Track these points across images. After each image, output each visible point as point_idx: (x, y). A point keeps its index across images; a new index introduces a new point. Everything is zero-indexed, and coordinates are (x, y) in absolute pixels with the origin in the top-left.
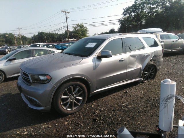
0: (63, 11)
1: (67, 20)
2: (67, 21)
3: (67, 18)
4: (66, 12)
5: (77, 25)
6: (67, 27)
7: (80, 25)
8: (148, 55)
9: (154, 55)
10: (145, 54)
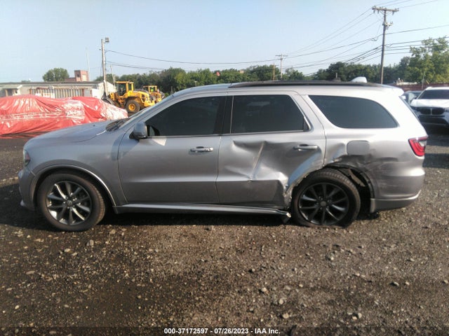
0: (378, 7)
1: (384, 30)
2: (384, 34)
3: (385, 27)
4: (385, 10)
5: (426, 42)
6: (383, 51)
7: (436, 42)
8: (313, 150)
9: (346, 154)
10: (298, 146)
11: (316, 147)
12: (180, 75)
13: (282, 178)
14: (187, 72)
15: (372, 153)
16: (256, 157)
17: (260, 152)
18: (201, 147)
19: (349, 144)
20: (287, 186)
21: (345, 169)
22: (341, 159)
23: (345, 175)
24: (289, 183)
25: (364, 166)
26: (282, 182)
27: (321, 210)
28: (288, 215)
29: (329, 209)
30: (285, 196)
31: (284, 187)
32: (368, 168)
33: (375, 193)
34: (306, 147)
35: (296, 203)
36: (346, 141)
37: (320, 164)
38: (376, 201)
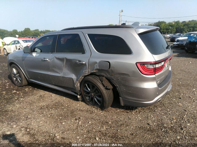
8: (83, 64)
9: (98, 68)
10: (78, 61)
11: (84, 63)
12: (163, 24)
13: (74, 77)
14: (167, 23)
15: (112, 69)
16: (64, 65)
17: (65, 63)
18: (45, 58)
19: (99, 62)
20: (76, 82)
21: (102, 77)
22: (97, 71)
23: (100, 80)
24: (77, 80)
25: (111, 77)
26: (73, 79)
27: (93, 98)
28: (79, 97)
29: (95, 97)
30: (76, 87)
31: (75, 82)
32: (113, 78)
33: (121, 94)
34: (80, 62)
35: (82, 91)
36: (98, 61)
37: (87, 72)
38: (122, 99)
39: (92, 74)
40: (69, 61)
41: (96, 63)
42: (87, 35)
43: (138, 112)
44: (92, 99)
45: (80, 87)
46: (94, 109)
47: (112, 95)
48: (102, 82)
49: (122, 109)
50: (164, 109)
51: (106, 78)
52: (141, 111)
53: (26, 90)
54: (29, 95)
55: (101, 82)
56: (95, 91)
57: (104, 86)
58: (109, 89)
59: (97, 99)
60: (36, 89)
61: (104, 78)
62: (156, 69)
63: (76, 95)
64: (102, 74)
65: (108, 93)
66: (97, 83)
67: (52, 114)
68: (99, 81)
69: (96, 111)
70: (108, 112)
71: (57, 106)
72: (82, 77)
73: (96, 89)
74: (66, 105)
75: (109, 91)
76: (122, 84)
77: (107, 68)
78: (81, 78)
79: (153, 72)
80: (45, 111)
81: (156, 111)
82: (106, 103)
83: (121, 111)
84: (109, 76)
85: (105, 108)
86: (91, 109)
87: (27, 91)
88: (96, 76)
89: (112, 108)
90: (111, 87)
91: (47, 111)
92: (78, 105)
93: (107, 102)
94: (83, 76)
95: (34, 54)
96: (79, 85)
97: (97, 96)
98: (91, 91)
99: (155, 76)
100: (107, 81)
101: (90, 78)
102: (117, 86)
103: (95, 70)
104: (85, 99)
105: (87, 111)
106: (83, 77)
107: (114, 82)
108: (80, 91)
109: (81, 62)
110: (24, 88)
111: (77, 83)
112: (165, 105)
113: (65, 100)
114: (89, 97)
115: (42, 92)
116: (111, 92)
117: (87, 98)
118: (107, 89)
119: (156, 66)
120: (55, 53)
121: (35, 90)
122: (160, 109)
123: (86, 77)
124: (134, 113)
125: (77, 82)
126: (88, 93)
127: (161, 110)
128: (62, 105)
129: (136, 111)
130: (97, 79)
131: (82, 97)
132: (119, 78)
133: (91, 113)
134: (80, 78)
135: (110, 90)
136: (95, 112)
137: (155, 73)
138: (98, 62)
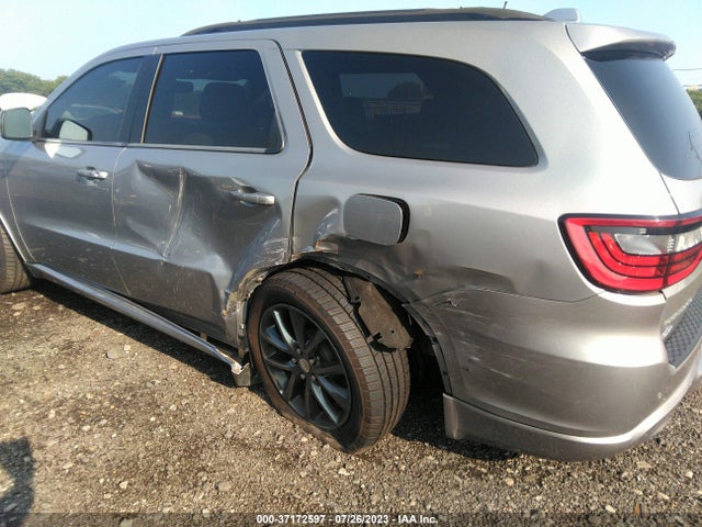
8: (264, 206)
9: (342, 231)
10: (239, 191)
11: (271, 200)
15: (420, 243)
16: (174, 208)
17: (180, 196)
18: (92, 168)
19: (351, 202)
20: (227, 295)
21: (357, 281)
22: (335, 247)
23: (349, 299)
24: (233, 285)
25: (406, 284)
26: (216, 279)
27: (304, 381)
28: (236, 368)
29: (318, 383)
30: (225, 318)
31: (222, 295)
32: (418, 293)
33: (451, 379)
34: (252, 196)
35: (255, 341)
36: (343, 193)
37: (282, 251)
38: (456, 404)
39: (307, 262)
40: (199, 187)
41: (334, 203)
42: (300, 53)
43: (532, 478)
44: (300, 388)
45: (246, 323)
46: (305, 440)
47: (401, 380)
48: (357, 306)
49: (449, 451)
50: (664, 467)
51: (378, 287)
52: (548, 473)
53: (15, 311)
54: (19, 338)
55: (350, 308)
56: (317, 352)
57: (366, 332)
58: (391, 350)
59: (324, 392)
60: (61, 308)
61: (370, 288)
62: (676, 258)
63: (225, 356)
64: (361, 265)
65: (382, 367)
66: (331, 313)
67: (86, 452)
68: (344, 302)
69: (314, 453)
70: (379, 462)
71: (126, 406)
72: (258, 273)
73: (325, 342)
74: (173, 407)
75: (388, 356)
76: (466, 330)
77: (391, 239)
78: (254, 277)
79: (656, 277)
80: (58, 433)
81: (625, 474)
82: (368, 421)
83: (444, 462)
84: (395, 278)
85: (361, 445)
86: (291, 441)
87: (17, 314)
88: (329, 276)
89: (400, 442)
90: (400, 338)
91: (67, 435)
92: (232, 411)
93: (377, 419)
94: (262, 271)
95: (52, 148)
96: (240, 310)
97: (328, 379)
98: (296, 346)
99: (663, 301)
100: (385, 303)
101: (297, 282)
102: (438, 334)
103: (327, 241)
104: (267, 381)
105: (269, 451)
106: (264, 274)
107: (421, 314)
108: (245, 340)
109: (256, 196)
110: (9, 300)
111: (234, 303)
112: (663, 442)
113: (173, 378)
114: (288, 374)
115: (81, 327)
116: (398, 362)
117: (279, 379)
118: (377, 345)
119: (675, 245)
120: (142, 144)
121: (56, 312)
122: (643, 465)
123: (275, 277)
124: (510, 482)
125: (233, 296)
126: (284, 356)
127: (653, 472)
128: (154, 405)
129: (524, 473)
130: (333, 291)
131: (254, 371)
132: (450, 296)
133: (287, 466)
134: (249, 275)
135: (396, 354)
136: (308, 457)
137: (666, 285)
138: (343, 199)
